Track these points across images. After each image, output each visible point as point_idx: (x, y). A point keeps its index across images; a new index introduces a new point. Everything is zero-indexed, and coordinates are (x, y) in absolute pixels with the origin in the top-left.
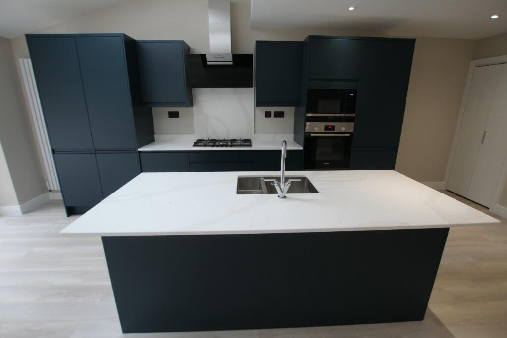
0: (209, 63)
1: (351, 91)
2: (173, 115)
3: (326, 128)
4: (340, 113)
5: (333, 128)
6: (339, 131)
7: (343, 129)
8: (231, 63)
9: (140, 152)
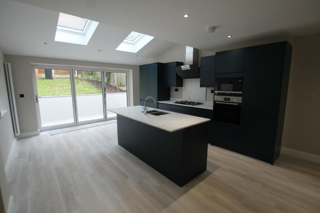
0: (183, 69)
1: (240, 78)
2: (177, 90)
3: (225, 99)
4: (233, 91)
5: (229, 99)
6: (233, 102)
7: (235, 101)
8: (190, 69)
9: (158, 103)
